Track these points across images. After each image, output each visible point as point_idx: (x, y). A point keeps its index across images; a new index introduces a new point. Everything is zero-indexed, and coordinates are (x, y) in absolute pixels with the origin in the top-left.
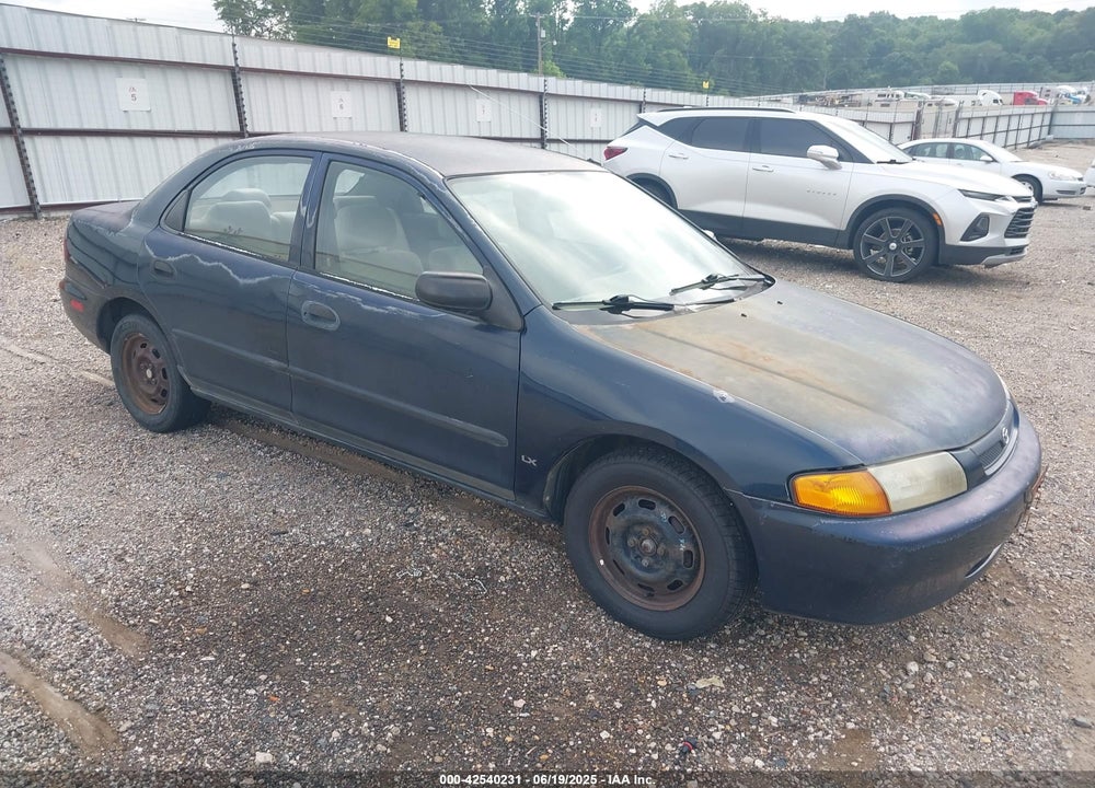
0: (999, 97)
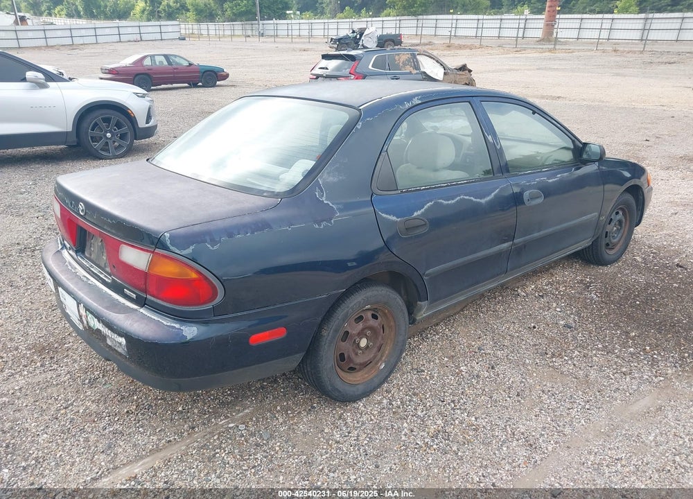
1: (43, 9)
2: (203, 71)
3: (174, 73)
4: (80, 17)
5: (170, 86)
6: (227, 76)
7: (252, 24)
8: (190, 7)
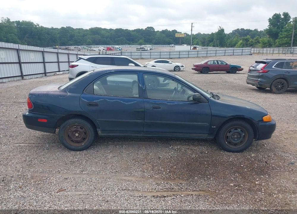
0: (104, 49)
1: (206, 44)
2: (231, 67)
3: (219, 67)
4: (217, 46)
5: (217, 72)
6: (242, 69)
7: (283, 48)
8: (261, 42)
